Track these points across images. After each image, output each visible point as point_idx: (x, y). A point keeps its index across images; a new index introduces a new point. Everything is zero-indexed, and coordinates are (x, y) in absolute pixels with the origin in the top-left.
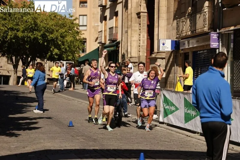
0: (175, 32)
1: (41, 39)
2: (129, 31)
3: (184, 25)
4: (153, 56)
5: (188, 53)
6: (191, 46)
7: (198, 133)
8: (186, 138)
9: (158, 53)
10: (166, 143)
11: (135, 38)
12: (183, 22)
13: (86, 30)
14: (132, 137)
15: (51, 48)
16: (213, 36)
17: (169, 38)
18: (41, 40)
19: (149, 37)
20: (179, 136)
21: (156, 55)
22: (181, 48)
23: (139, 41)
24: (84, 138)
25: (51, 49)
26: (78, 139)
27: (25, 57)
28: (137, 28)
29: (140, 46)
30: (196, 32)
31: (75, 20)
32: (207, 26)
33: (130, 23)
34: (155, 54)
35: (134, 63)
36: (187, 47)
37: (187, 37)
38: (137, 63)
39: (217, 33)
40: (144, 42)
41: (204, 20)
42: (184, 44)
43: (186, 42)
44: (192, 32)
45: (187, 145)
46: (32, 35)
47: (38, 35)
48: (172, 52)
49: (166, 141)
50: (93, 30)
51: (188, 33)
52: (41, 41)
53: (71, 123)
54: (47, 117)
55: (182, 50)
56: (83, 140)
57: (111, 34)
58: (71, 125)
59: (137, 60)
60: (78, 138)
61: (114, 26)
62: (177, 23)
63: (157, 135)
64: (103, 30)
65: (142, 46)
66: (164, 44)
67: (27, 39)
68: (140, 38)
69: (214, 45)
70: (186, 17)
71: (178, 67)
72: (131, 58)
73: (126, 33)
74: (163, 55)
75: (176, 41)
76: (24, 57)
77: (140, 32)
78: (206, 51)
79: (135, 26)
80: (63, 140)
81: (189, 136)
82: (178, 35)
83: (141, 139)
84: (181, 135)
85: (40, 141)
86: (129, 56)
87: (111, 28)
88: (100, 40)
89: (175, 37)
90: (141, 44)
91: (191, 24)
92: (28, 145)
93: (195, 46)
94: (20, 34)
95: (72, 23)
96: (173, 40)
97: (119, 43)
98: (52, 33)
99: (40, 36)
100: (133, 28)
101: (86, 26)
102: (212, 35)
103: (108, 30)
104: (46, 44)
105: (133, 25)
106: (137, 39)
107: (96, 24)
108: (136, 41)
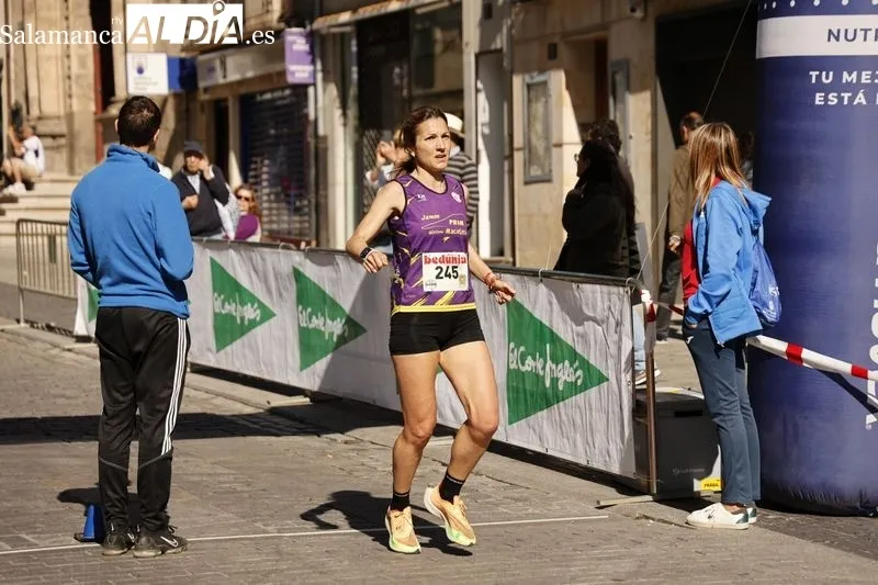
5: (226, 100)
6: (233, 77)
11: (52, 47)
16: (293, 43)
22: (202, 84)
23: (66, 60)
28: (58, 14)
29: (69, 77)
35: (54, 137)
36: (221, 81)
38: (62, 136)
39: (306, 35)
40: (83, 64)
42: (212, 70)
43: (217, 64)
55: (206, 90)
59: (62, 128)
65: (79, 77)
66: (140, 71)
68: (69, 47)
69: (299, 71)
72: (39, 119)
75: (182, 61)
79: (52, 7)
86: (34, 112)
89: (179, 47)
90: (75, 70)
93: (250, 74)
96: (171, 55)
100: (43, 13)
102: (290, 38)
105: (41, 1)
106: (59, 53)
108: (56, 57)
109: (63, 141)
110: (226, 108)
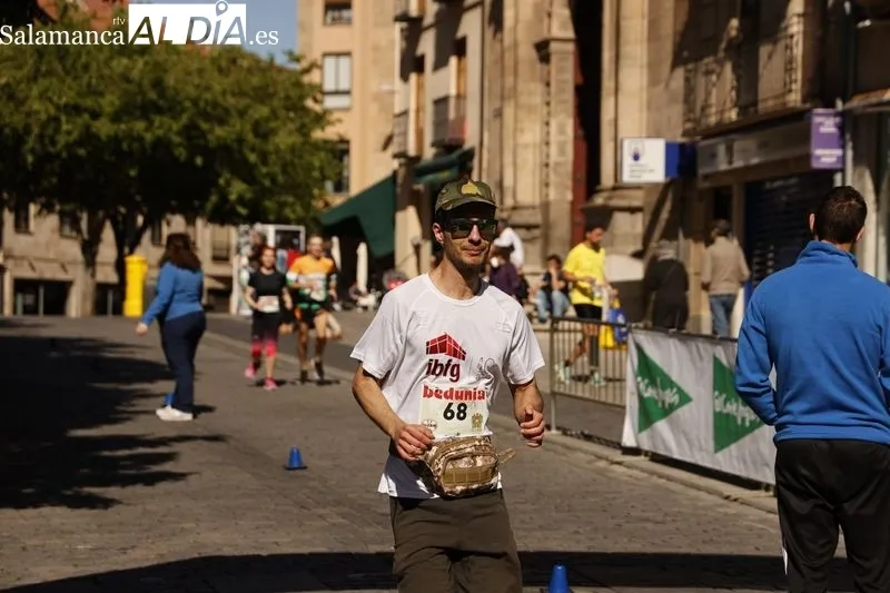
0: (677, 110)
1: (180, 145)
2: (509, 112)
3: (714, 85)
4: (599, 200)
5: (729, 188)
6: (738, 163)
7: (767, 487)
8: (721, 506)
9: (615, 189)
10: (649, 526)
11: (531, 134)
12: (708, 73)
13: (346, 110)
14: (521, 507)
15: (219, 176)
16: (821, 124)
17: (655, 133)
18: (184, 148)
19: (581, 132)
20: (697, 499)
21: (610, 198)
22: (702, 171)
23: (544, 147)
24: (346, 510)
25: (222, 181)
26: (321, 517)
27: (123, 210)
28: (538, 100)
29: (547, 165)
30: (756, 111)
31: (307, 71)
32: (797, 86)
33: (509, 81)
34: (605, 194)
35: (529, 227)
36: (723, 166)
37: (724, 131)
38: (535, 227)
39: (836, 115)
40: (562, 152)
41: (789, 67)
42: (714, 156)
43: (721, 150)
44: (743, 110)
45: (727, 534)
46: (147, 130)
47: (170, 129)
48: (667, 186)
49: (647, 520)
50: (373, 108)
51: (727, 115)
52: (181, 153)
53: (295, 455)
54: (206, 433)
55: (706, 177)
56: (341, 520)
57: (441, 121)
58: (295, 465)
59: (537, 218)
60: (321, 511)
61: (453, 92)
62: (687, 80)
63: (614, 498)
64: (413, 107)
65: (557, 164)
66: (636, 157)
67: (129, 146)
68: (548, 133)
69: (825, 156)
70: (721, 54)
71: (691, 242)
72: (514, 208)
73: (495, 116)
74: (636, 199)
75: (682, 146)
76: (120, 213)
77: (549, 114)
78: (793, 181)
79: (532, 92)
80: (268, 518)
81: (735, 500)
82: (689, 120)
83: (554, 514)
84: (703, 495)
85: (181, 526)
86: (509, 202)
87: (441, 103)
88: (400, 145)
89: (680, 131)
90: (554, 156)
91: (738, 80)
92: (140, 539)
93: (755, 161)
94: (104, 128)
95: (298, 84)
96: (671, 140)
97: (470, 155)
98: (222, 122)
99: (179, 133)
100: (523, 99)
101: (347, 93)
102: (817, 120)
103: (429, 109)
104: (199, 161)
105: (521, 86)
106: (538, 141)
107: (386, 87)
108: (535, 145)
109: (536, 232)
110: (729, 197)
